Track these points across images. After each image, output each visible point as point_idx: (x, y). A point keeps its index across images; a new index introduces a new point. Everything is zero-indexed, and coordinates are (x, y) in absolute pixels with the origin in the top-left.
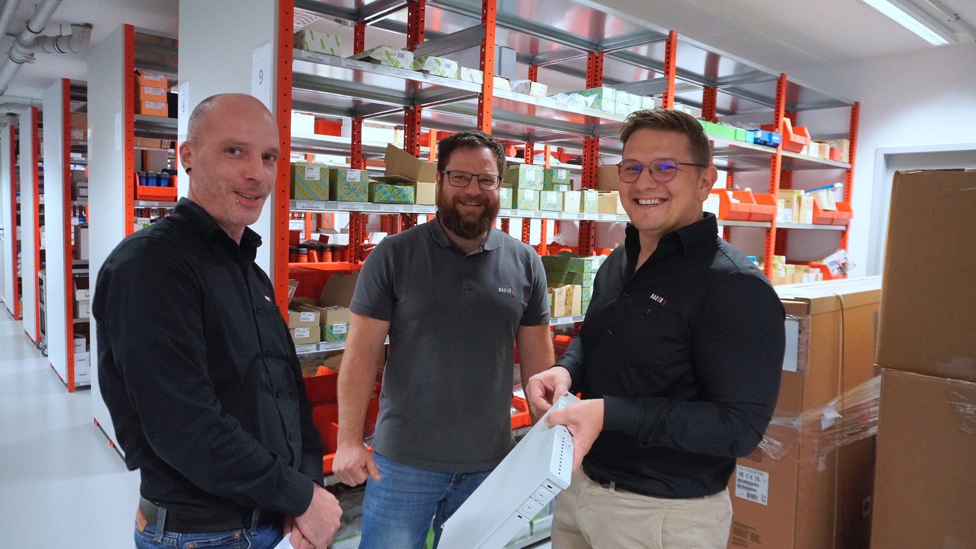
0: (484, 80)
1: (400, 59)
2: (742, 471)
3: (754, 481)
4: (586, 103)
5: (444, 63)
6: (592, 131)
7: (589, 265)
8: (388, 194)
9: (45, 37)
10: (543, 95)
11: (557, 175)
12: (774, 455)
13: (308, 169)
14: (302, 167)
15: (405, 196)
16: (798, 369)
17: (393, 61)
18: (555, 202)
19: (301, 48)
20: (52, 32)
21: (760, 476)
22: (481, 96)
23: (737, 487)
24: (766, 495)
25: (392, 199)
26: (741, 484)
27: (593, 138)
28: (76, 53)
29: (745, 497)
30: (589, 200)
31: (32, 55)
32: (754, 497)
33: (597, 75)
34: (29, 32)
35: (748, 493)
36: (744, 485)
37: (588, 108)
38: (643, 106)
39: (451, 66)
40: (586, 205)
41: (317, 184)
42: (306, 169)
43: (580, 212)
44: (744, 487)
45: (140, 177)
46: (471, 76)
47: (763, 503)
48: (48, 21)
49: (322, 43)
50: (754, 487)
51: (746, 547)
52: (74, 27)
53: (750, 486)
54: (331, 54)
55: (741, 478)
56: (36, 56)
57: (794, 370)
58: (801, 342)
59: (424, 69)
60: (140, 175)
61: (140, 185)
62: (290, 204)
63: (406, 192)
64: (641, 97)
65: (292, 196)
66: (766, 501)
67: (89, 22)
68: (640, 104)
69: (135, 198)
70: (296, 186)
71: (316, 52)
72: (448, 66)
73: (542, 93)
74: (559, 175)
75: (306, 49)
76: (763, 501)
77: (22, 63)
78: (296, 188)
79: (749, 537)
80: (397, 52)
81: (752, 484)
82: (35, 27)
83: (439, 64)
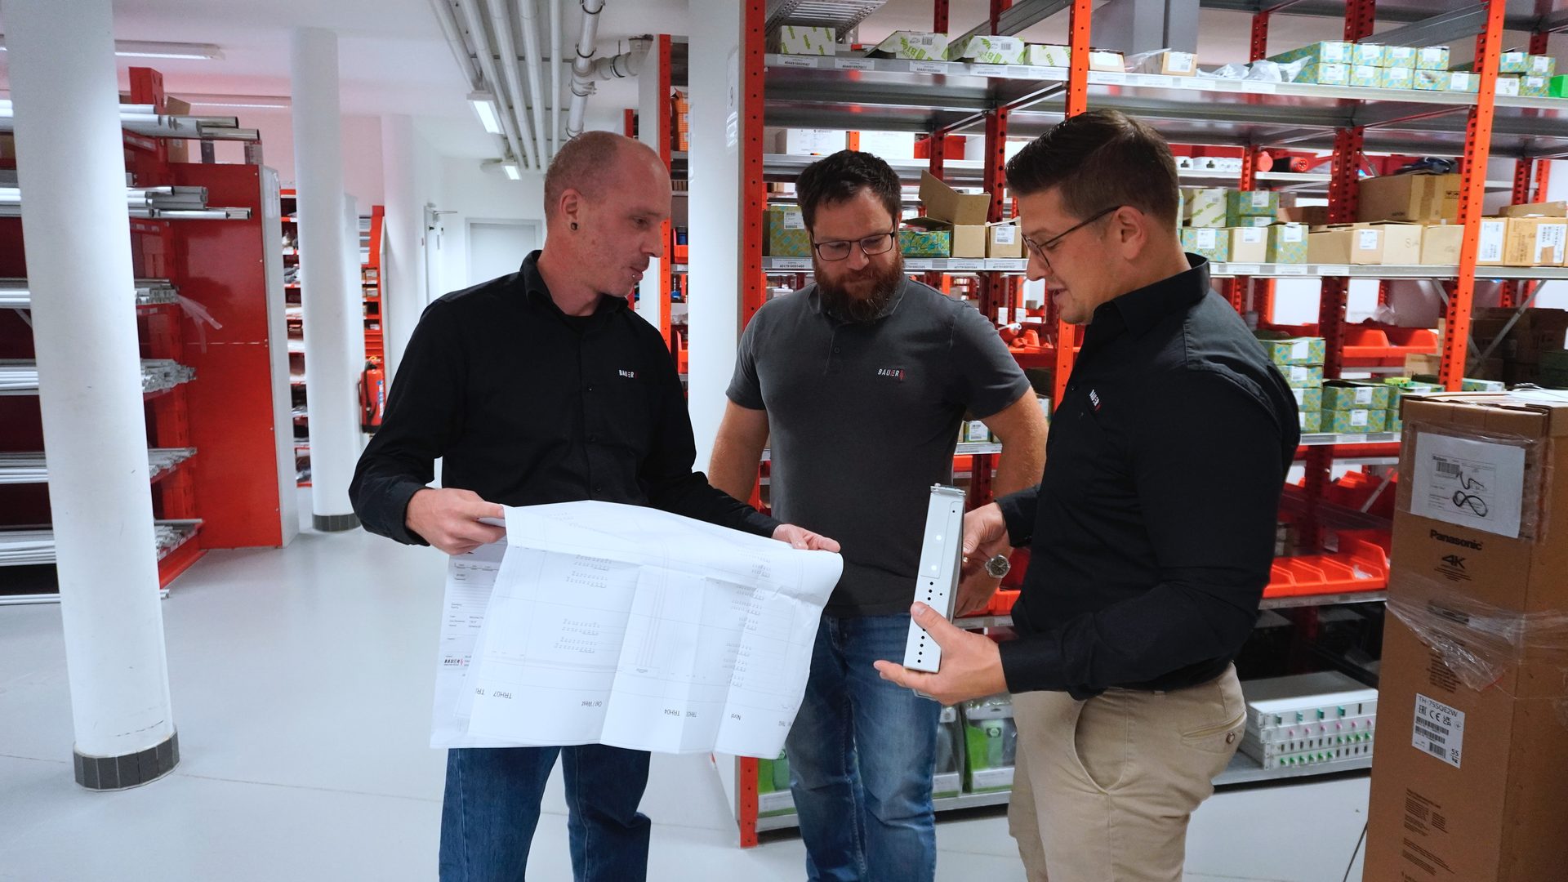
0: (1071, 60)
1: (925, 47)
2: (1423, 704)
3: (1441, 724)
4: (1284, 74)
5: (999, 43)
6: (1351, 118)
7: (1284, 352)
8: (907, 244)
9: (603, 59)
10: (1188, 71)
11: (1250, 201)
12: (1473, 682)
13: (788, 214)
14: (779, 212)
15: (933, 246)
16: (1521, 534)
17: (914, 51)
18: (1213, 247)
19: (779, 52)
20: (609, 52)
21: (1450, 716)
22: (1068, 86)
23: (1414, 730)
24: (1459, 749)
25: (913, 251)
26: (1421, 726)
27: (1351, 131)
28: (635, 75)
29: (1426, 749)
30: (1286, 240)
31: (592, 84)
32: (1440, 751)
33: (1363, 16)
34: (581, 58)
35: (1431, 744)
36: (1426, 728)
37: (1290, 83)
38: (1419, 64)
39: (1012, 46)
40: (1280, 250)
41: (800, 235)
42: (785, 214)
43: (1267, 262)
44: (1425, 732)
45: (677, 234)
46: (1048, 56)
47: (1453, 763)
48: (596, 40)
49: (807, 40)
50: (1441, 735)
51: (1424, 834)
52: (632, 41)
53: (1436, 733)
54: (819, 53)
55: (1422, 716)
56: (596, 85)
57: (1515, 535)
58: (1528, 485)
59: (965, 56)
60: (679, 231)
61: (678, 244)
62: (762, 262)
63: (935, 241)
64: (1414, 49)
65: (766, 252)
66: (1459, 761)
67: (648, 33)
68: (1413, 62)
69: (673, 262)
70: (771, 239)
71: (799, 54)
72: (1008, 47)
73: (1187, 68)
74: (1254, 201)
75: (783, 51)
76: (1453, 759)
77: (585, 95)
78: (772, 241)
79: (1430, 818)
80: (920, 38)
81: (1438, 728)
82: (585, 51)
83: (988, 45)
